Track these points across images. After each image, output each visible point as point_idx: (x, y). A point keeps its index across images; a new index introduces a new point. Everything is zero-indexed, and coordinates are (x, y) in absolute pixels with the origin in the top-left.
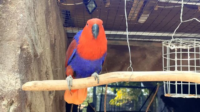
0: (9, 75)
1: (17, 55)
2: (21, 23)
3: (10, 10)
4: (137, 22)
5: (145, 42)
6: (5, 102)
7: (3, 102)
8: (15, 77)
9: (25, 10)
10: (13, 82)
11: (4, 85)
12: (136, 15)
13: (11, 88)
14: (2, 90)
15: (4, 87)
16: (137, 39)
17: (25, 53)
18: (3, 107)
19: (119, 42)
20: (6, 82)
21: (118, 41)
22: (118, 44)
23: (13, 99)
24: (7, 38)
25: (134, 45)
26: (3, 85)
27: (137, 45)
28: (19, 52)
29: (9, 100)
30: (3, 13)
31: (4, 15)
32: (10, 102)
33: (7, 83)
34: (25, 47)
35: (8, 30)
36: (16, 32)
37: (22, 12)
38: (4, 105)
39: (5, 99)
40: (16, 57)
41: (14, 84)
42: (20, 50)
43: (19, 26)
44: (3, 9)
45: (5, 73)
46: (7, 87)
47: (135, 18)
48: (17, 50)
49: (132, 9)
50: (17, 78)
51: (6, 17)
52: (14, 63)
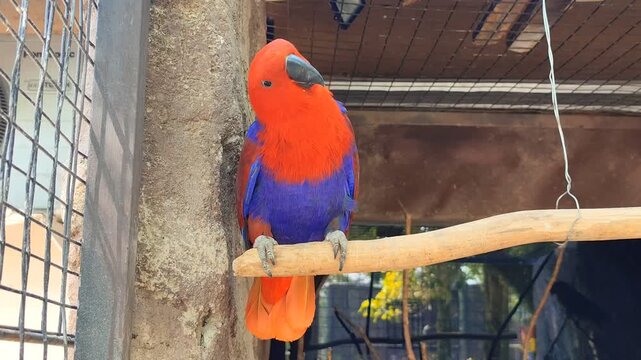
0: (198, 231)
1: (215, 165)
2: (221, 66)
3: (188, 24)
4: (506, 51)
5: (515, 115)
6: (191, 315)
7: (185, 314)
8: (215, 235)
9: (229, 23)
10: (209, 251)
11: (187, 262)
12: (505, 28)
13: (204, 271)
14: (180, 276)
15: (185, 269)
16: (489, 106)
17: (232, 158)
18: (188, 331)
19: (433, 115)
20: (191, 252)
21: (428, 114)
22: (427, 124)
23: (212, 305)
24: (185, 115)
25: (478, 125)
26: (181, 261)
27: (490, 125)
28: (219, 157)
29: (201, 308)
30: (168, 33)
31: (171, 41)
32: (203, 314)
33: (193, 256)
34: (233, 140)
35: (187, 87)
36: (210, 93)
37: (222, 30)
38: (189, 324)
39: (189, 305)
40: (214, 174)
41: (212, 258)
42: (222, 149)
43: (216, 75)
44: (166, 22)
45: (185, 223)
46: (195, 267)
47: (500, 37)
48: (213, 151)
49: (496, 9)
50: (217, 240)
51: (178, 47)
52: (209, 192)
